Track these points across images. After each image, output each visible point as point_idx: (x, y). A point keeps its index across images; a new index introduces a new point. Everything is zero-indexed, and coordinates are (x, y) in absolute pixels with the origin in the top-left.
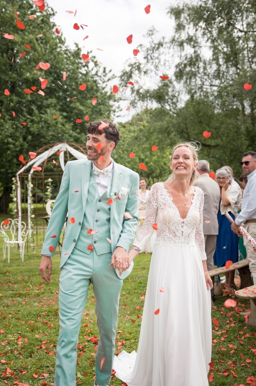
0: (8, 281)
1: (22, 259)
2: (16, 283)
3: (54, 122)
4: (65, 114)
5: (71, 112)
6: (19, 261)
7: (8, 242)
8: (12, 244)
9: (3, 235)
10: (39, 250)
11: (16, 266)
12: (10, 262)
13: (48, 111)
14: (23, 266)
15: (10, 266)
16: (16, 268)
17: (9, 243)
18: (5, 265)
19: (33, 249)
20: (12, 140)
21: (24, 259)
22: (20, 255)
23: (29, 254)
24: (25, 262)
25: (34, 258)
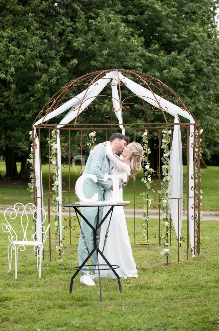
0: (4, 316)
1: (38, 273)
2: (17, 323)
3: (113, 32)
4: (131, 17)
5: (142, 14)
6: (33, 275)
7: (15, 242)
8: (21, 247)
9: (7, 230)
10: (72, 256)
11: (26, 287)
12: (18, 277)
13: (102, 13)
14: (38, 286)
15: (15, 286)
16: (24, 289)
17: (17, 246)
18: (8, 284)
19: (60, 254)
20: (42, 62)
21: (42, 273)
22: (36, 264)
23: (52, 263)
24: (44, 278)
25: (60, 271)
